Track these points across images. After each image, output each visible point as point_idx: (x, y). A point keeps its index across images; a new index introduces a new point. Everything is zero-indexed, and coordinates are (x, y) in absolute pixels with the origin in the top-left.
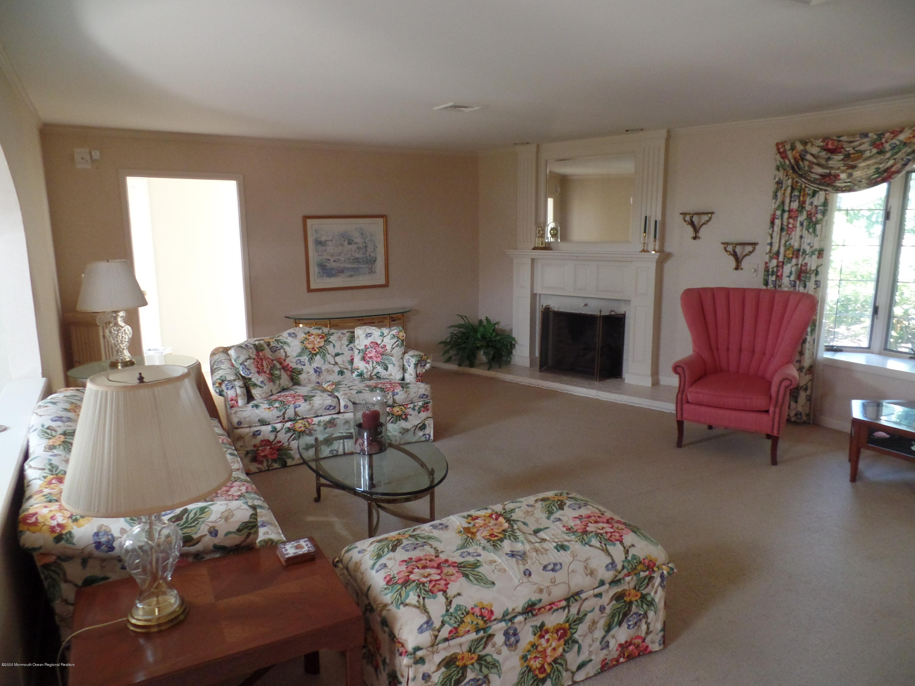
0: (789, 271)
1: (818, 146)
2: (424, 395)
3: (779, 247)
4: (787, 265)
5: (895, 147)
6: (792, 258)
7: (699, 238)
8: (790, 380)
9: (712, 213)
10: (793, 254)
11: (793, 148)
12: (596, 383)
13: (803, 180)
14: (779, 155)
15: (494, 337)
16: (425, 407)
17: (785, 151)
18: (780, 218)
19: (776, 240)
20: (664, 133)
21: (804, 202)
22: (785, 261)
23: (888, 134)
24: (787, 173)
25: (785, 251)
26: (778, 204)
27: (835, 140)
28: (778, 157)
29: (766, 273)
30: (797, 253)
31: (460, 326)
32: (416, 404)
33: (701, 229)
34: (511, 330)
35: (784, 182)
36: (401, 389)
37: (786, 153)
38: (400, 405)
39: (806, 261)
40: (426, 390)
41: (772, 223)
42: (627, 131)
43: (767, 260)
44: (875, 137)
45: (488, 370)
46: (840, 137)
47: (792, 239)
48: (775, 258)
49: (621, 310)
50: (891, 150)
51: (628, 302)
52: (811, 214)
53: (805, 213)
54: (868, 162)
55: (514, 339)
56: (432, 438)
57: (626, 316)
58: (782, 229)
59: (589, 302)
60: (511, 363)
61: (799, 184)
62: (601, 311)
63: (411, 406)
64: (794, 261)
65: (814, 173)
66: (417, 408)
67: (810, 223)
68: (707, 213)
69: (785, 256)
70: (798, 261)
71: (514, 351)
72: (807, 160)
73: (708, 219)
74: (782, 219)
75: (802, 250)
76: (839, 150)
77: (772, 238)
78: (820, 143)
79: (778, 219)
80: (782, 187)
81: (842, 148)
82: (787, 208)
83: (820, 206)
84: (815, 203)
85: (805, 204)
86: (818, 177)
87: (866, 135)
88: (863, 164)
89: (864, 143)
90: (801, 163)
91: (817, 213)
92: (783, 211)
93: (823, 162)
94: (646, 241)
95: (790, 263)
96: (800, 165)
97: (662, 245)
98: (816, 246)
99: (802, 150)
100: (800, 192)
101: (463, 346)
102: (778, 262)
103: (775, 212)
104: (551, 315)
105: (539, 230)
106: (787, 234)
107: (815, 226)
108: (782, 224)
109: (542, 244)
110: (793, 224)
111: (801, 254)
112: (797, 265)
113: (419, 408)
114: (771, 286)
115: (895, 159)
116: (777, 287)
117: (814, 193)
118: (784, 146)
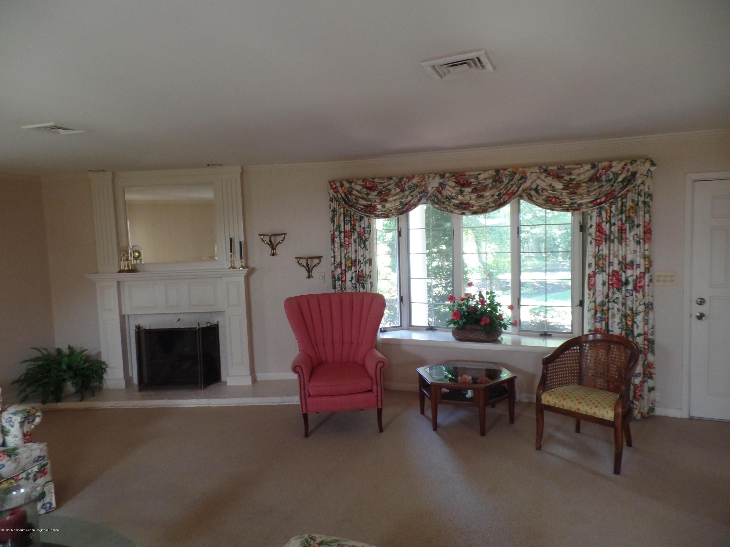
0: (350, 277)
1: (360, 185)
2: (40, 457)
3: (341, 259)
4: (348, 272)
5: (411, 188)
6: (351, 267)
7: (277, 254)
8: (383, 362)
9: (285, 234)
10: (352, 264)
11: (342, 186)
12: (202, 392)
13: (353, 209)
14: (332, 190)
15: (82, 365)
16: (42, 471)
17: (336, 187)
18: (339, 237)
19: (337, 254)
20: (239, 169)
21: (355, 225)
22: (347, 269)
23: (405, 178)
24: (339, 204)
25: (346, 263)
26: (335, 226)
27: (371, 181)
28: (331, 191)
29: (333, 279)
30: (354, 263)
31: (36, 360)
32: (30, 471)
33: (277, 247)
34: (99, 354)
35: (337, 210)
36: (8, 458)
37: (337, 189)
38: (8, 479)
39: (362, 268)
40: (41, 450)
41: (333, 241)
42: (208, 165)
43: (333, 269)
44: (397, 180)
45: (81, 401)
46: (373, 179)
47: (349, 252)
48: (339, 268)
49: (214, 322)
50: (409, 189)
51: (222, 313)
52: (360, 234)
53: (356, 233)
54: (395, 198)
55: (104, 363)
56: (54, 505)
57: (219, 325)
58: (341, 246)
59: (181, 317)
60: (103, 387)
61: (349, 212)
62: (199, 325)
63: (24, 475)
64: (353, 269)
65: (360, 204)
66: (31, 476)
67: (360, 240)
68: (281, 235)
69: (346, 265)
70: (356, 268)
71: (105, 376)
72: (354, 195)
73: (282, 239)
74: (340, 238)
75: (357, 261)
76: (374, 188)
77: (334, 252)
78: (360, 182)
79: (337, 238)
80: (337, 214)
81: (377, 187)
82: (342, 229)
83: (366, 228)
84: (363, 226)
85: (356, 226)
86: (363, 207)
87: (391, 179)
88: (391, 199)
89: (390, 184)
90: (350, 197)
91: (365, 233)
92: (340, 232)
93: (365, 196)
94: (232, 259)
95: (350, 270)
96: (349, 198)
97: (247, 262)
98: (368, 257)
99: (349, 187)
100: (351, 218)
101: (46, 380)
102: (342, 271)
103: (334, 232)
104: (142, 334)
105: (124, 254)
106: (345, 249)
107: (365, 243)
108: (340, 242)
109: (128, 267)
110: (348, 242)
111: (357, 263)
112: (356, 271)
113: (35, 475)
114: (338, 289)
115: (412, 196)
116: (343, 289)
117: (361, 218)
118: (335, 184)
